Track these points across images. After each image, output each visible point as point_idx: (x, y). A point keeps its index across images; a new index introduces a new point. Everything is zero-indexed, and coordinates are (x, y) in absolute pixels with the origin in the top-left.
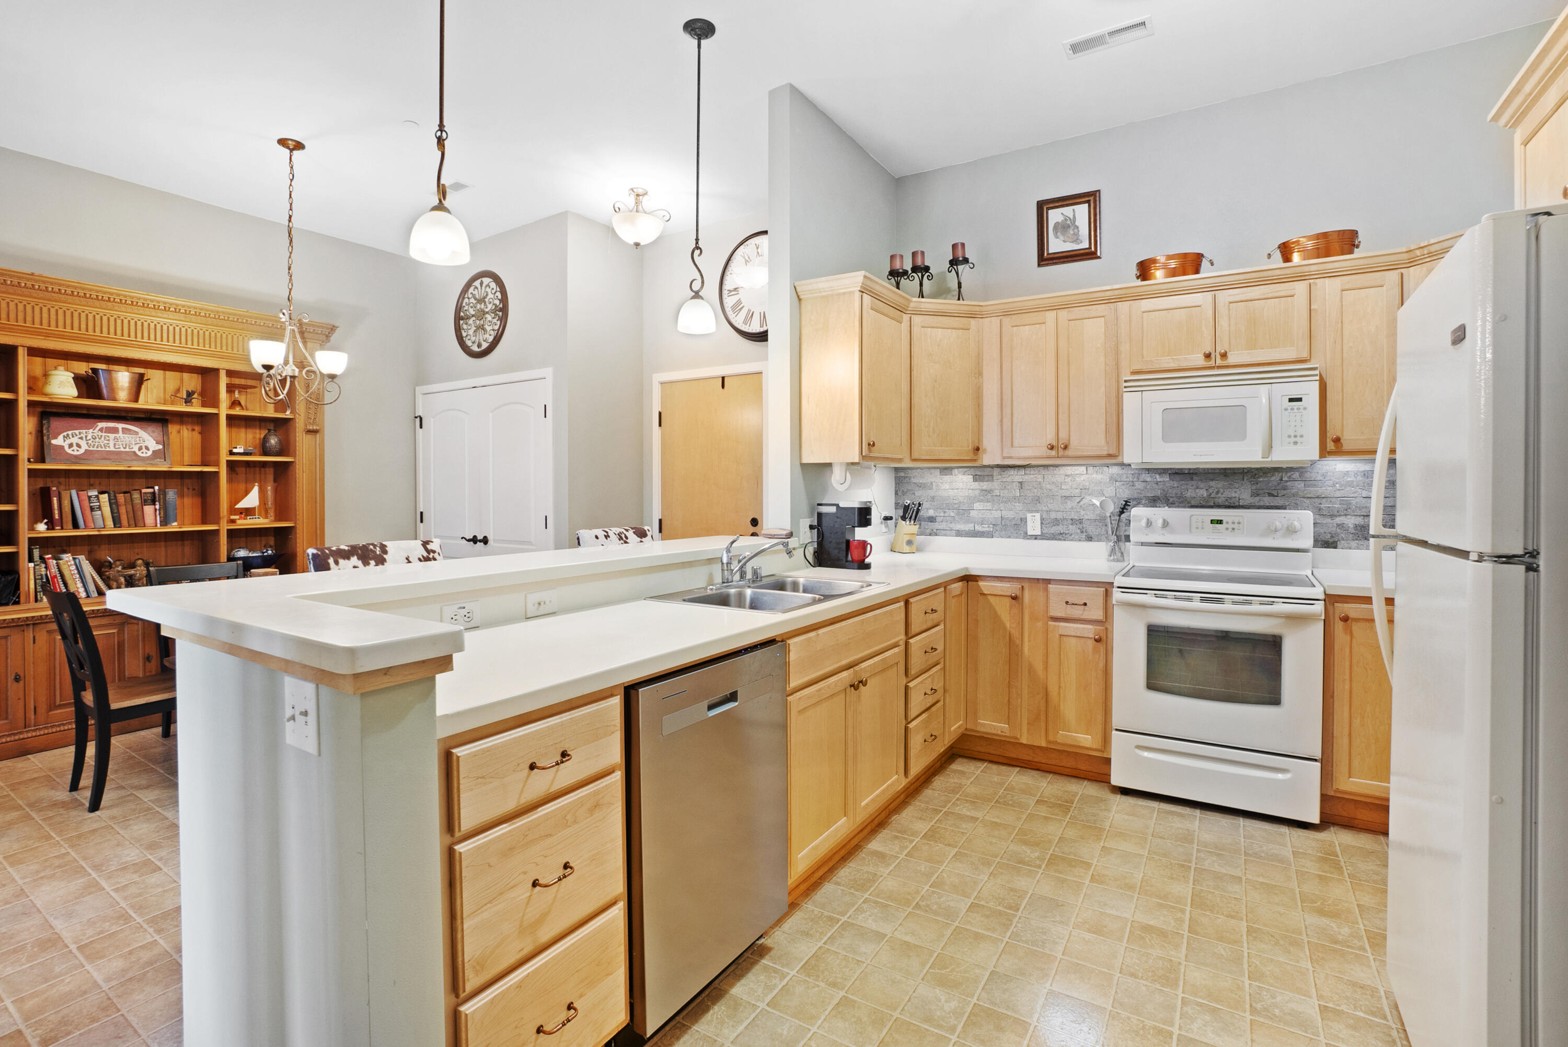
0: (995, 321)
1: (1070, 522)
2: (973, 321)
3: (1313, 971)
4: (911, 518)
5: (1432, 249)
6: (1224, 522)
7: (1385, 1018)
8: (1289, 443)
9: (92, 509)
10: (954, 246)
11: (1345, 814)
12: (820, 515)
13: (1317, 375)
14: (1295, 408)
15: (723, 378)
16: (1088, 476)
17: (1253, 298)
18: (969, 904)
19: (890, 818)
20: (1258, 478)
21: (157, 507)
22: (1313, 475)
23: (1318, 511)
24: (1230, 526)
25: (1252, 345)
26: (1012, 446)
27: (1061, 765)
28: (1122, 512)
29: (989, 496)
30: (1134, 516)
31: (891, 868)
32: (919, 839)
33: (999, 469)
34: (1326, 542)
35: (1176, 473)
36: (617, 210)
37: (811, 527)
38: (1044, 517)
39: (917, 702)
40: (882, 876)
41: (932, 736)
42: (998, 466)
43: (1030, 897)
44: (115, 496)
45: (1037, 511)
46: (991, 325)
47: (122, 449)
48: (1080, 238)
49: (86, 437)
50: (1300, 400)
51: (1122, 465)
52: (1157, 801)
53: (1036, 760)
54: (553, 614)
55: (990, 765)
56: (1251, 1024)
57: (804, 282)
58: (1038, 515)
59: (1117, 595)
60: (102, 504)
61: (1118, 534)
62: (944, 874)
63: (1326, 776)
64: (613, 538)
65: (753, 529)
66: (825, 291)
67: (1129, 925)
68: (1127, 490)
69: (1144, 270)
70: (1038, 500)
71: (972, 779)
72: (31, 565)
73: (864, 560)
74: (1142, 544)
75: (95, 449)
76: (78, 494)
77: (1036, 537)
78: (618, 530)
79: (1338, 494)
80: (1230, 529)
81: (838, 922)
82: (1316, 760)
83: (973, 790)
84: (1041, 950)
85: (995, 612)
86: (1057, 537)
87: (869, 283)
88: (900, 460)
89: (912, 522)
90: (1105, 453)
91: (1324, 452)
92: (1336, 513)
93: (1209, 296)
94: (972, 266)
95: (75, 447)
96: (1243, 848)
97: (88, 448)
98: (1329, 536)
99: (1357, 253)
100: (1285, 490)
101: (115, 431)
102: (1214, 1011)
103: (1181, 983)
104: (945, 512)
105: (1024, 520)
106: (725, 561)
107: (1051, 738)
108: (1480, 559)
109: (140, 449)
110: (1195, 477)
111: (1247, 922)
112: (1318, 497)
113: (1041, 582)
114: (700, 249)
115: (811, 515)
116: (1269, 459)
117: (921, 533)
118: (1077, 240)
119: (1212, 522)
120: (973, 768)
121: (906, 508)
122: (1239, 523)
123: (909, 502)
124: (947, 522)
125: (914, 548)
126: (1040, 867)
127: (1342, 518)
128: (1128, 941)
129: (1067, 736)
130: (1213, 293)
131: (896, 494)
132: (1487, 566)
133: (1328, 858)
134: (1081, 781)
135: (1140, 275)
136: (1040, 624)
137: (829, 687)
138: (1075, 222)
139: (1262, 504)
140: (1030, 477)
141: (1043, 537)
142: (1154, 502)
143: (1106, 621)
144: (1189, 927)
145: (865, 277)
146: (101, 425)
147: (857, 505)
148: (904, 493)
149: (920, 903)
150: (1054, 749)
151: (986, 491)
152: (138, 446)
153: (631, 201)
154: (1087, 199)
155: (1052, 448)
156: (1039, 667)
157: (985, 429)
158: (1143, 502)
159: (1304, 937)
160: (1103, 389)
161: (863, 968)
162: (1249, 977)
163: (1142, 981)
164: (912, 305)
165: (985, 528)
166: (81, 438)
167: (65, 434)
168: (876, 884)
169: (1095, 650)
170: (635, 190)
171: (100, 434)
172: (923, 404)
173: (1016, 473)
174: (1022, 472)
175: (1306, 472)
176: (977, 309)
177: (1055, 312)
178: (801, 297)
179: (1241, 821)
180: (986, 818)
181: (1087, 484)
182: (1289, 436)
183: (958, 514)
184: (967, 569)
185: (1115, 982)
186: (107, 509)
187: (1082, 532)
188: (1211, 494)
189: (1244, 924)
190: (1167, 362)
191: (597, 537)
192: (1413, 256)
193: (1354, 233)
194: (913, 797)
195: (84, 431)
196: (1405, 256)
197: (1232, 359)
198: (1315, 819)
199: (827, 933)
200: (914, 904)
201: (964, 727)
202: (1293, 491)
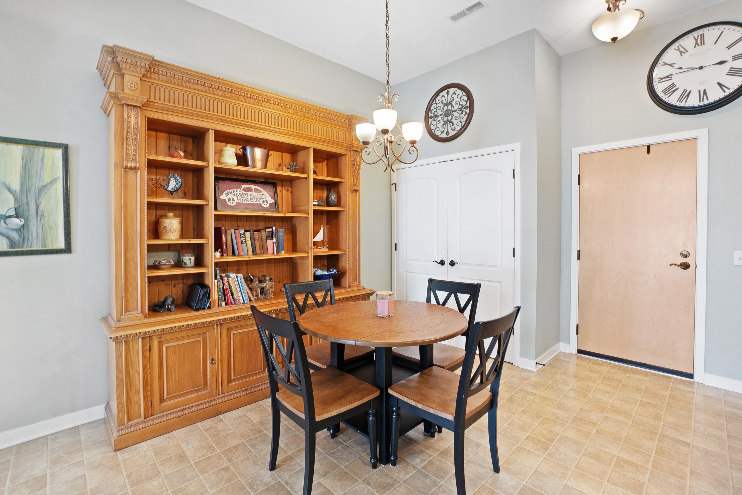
9: (242, 242)
21: (274, 241)
44: (253, 234)
47: (255, 202)
49: (237, 194)
60: (247, 239)
72: (216, 281)
75: (241, 202)
76: (235, 232)
95: (231, 201)
97: (238, 201)
101: (250, 190)
109: (263, 202)
146: (244, 186)
152: (262, 200)
166: (234, 195)
167: (226, 192)
171: (243, 192)
186: (249, 242)
195: (236, 190)
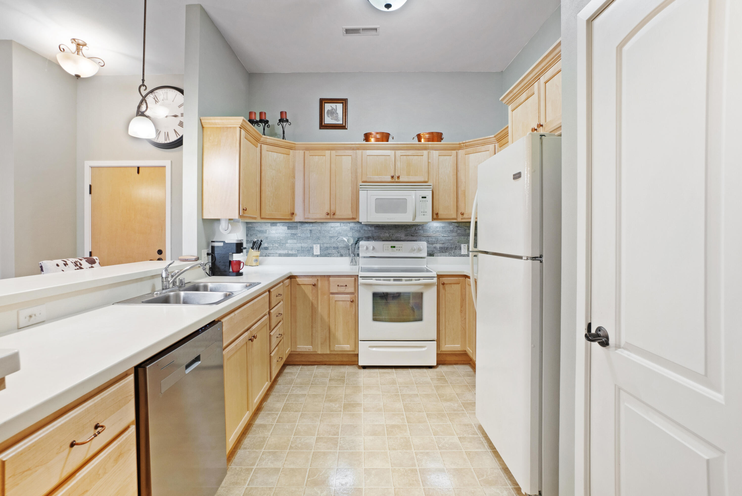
0: (302, 152)
1: (333, 248)
2: (291, 151)
3: (452, 425)
4: (257, 248)
5: (467, 144)
6: (396, 247)
7: (477, 434)
8: (422, 215)
10: (282, 113)
11: (443, 360)
12: (213, 248)
13: (431, 188)
14: (424, 201)
15: (138, 168)
16: (341, 227)
17: (409, 155)
18: (315, 439)
19: (262, 405)
20: (407, 229)
22: (426, 227)
23: (428, 242)
24: (398, 249)
25: (408, 174)
26: (309, 213)
27: (336, 360)
28: (356, 244)
29: (295, 237)
30: (361, 245)
31: (271, 431)
32: (280, 412)
33: (300, 224)
34: (431, 254)
35: (377, 226)
36: (62, 50)
37: (208, 254)
38: (321, 246)
39: (274, 341)
40: (267, 437)
41: (280, 358)
42: (300, 222)
43: (342, 427)
45: (318, 244)
46: (299, 154)
48: (338, 119)
50: (425, 197)
51: (359, 222)
52: (377, 369)
53: (324, 360)
54: (43, 322)
55: (303, 367)
56: (441, 454)
57: (206, 118)
58: (319, 246)
59: (361, 281)
61: (354, 253)
62: (299, 427)
63: (438, 346)
64: (71, 266)
65: (159, 256)
66: (219, 125)
67: (385, 427)
68: (357, 234)
69: (367, 137)
70: (318, 238)
71: (297, 376)
73: (239, 271)
74: (364, 257)
77: (317, 256)
78: (74, 260)
79: (434, 235)
80: (398, 250)
81: (252, 470)
82: (434, 341)
83: (299, 380)
84: (355, 451)
85: (305, 293)
86: (328, 255)
87: (244, 124)
88: (255, 218)
89: (257, 250)
90: (351, 217)
91: (433, 219)
92: (433, 243)
93: (393, 152)
94: (290, 124)
96: (414, 381)
98: (431, 252)
99: (442, 142)
100: (416, 233)
102: (427, 453)
103: (412, 446)
104: (273, 245)
105: (312, 248)
106: (164, 275)
107: (332, 349)
108: (527, 259)
110: (384, 228)
111: (425, 412)
112: (428, 237)
113: (326, 276)
114: (146, 86)
115: (208, 247)
116: (415, 221)
117: (261, 256)
118: (337, 119)
119: (391, 247)
120: (295, 370)
121: (254, 243)
122: (401, 247)
123: (256, 240)
124: (274, 249)
125: (258, 263)
126: (341, 411)
127: (435, 245)
128: (387, 434)
129: (339, 347)
130: (395, 150)
131: (247, 235)
132: (530, 261)
133: (441, 378)
134: (345, 366)
135: (365, 139)
136: (326, 297)
137: (240, 342)
138: (336, 111)
139: (409, 239)
140: (315, 227)
141: (321, 255)
142: (368, 239)
143: (355, 293)
144: (407, 421)
145: (243, 120)
147: (235, 242)
148: (251, 235)
149: (292, 445)
150: (332, 354)
151: (294, 234)
153: (73, 47)
154: (342, 102)
155: (328, 214)
156: (326, 317)
157: (296, 205)
158: (364, 239)
159: (445, 412)
160: (350, 188)
161: (274, 491)
162: (434, 435)
163: (399, 451)
164: (262, 139)
165: (293, 252)
168: (266, 442)
169: (351, 306)
170: (76, 40)
172: (268, 191)
173: (308, 225)
174: (311, 225)
175: (424, 226)
176: (294, 145)
177: (330, 151)
178: (204, 126)
179: (410, 370)
180: (309, 393)
181: (341, 231)
182: (422, 212)
183: (280, 245)
184: (291, 273)
185: (389, 455)
187: (338, 253)
188: (390, 235)
189: (425, 413)
190: (377, 178)
191: (58, 265)
192: (461, 146)
193: (441, 134)
194: (270, 391)
196: (458, 145)
197: (401, 179)
198: (435, 364)
199: (248, 478)
200: (289, 447)
201: (291, 350)
202: (420, 234)
